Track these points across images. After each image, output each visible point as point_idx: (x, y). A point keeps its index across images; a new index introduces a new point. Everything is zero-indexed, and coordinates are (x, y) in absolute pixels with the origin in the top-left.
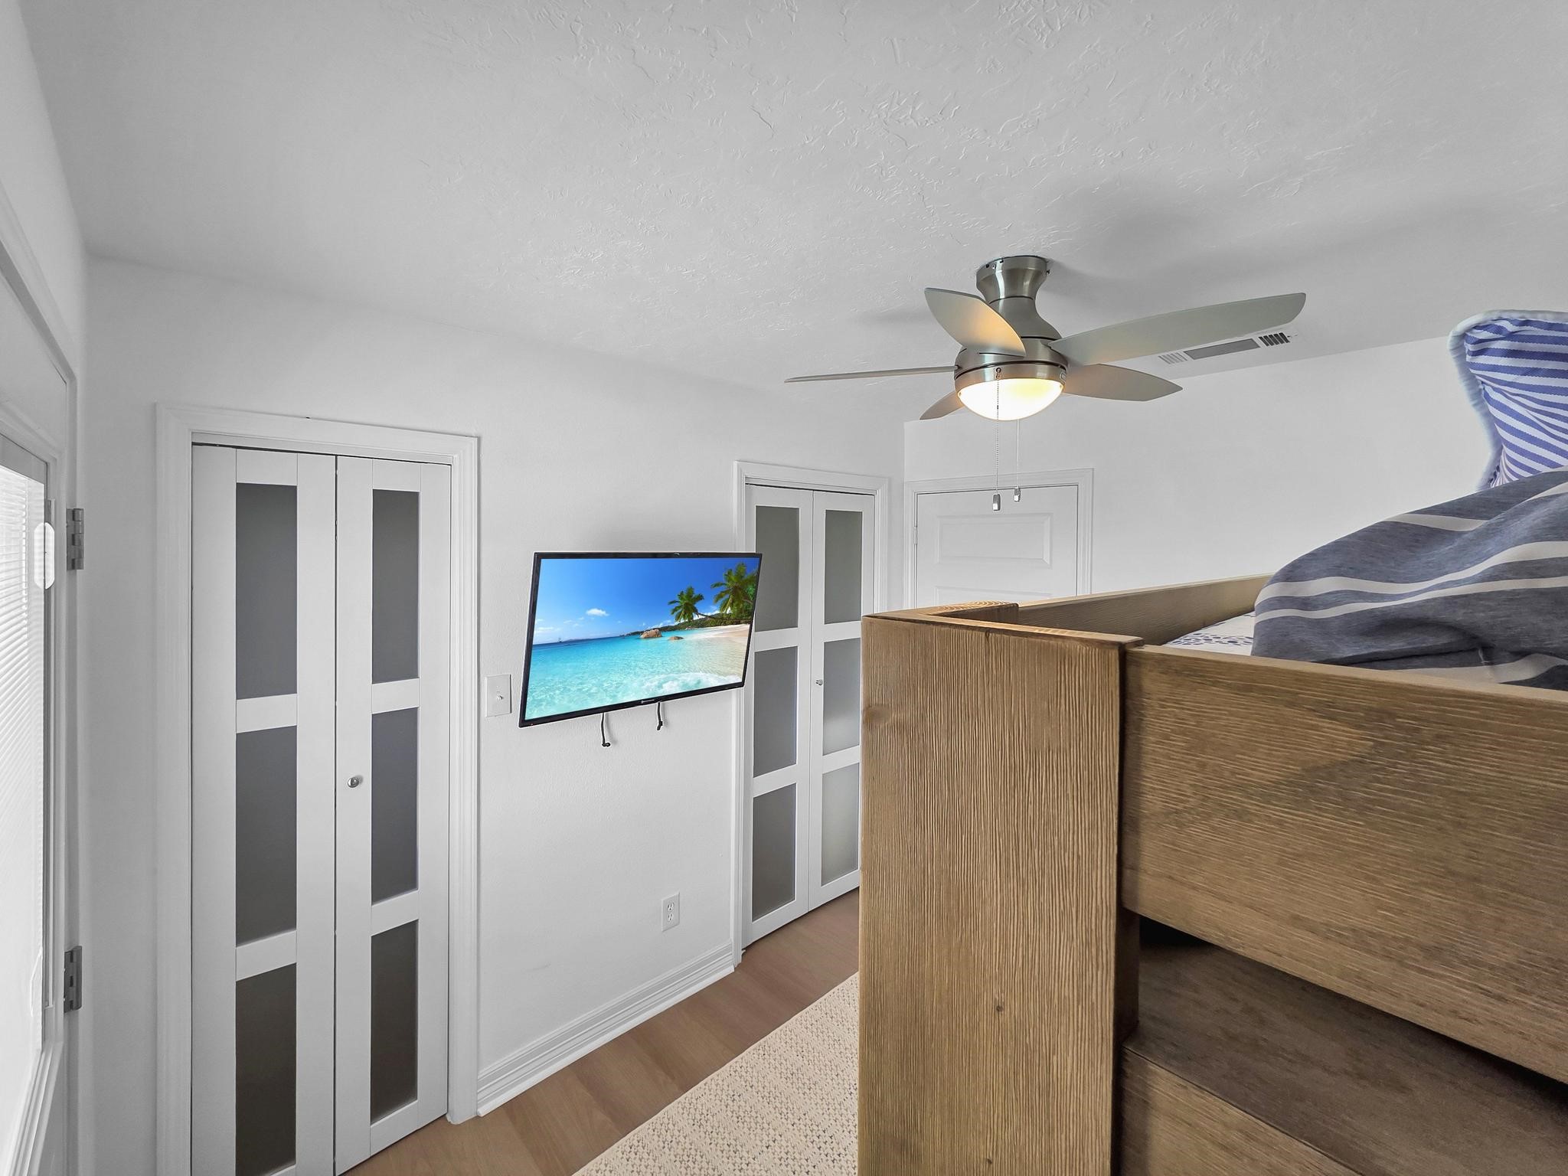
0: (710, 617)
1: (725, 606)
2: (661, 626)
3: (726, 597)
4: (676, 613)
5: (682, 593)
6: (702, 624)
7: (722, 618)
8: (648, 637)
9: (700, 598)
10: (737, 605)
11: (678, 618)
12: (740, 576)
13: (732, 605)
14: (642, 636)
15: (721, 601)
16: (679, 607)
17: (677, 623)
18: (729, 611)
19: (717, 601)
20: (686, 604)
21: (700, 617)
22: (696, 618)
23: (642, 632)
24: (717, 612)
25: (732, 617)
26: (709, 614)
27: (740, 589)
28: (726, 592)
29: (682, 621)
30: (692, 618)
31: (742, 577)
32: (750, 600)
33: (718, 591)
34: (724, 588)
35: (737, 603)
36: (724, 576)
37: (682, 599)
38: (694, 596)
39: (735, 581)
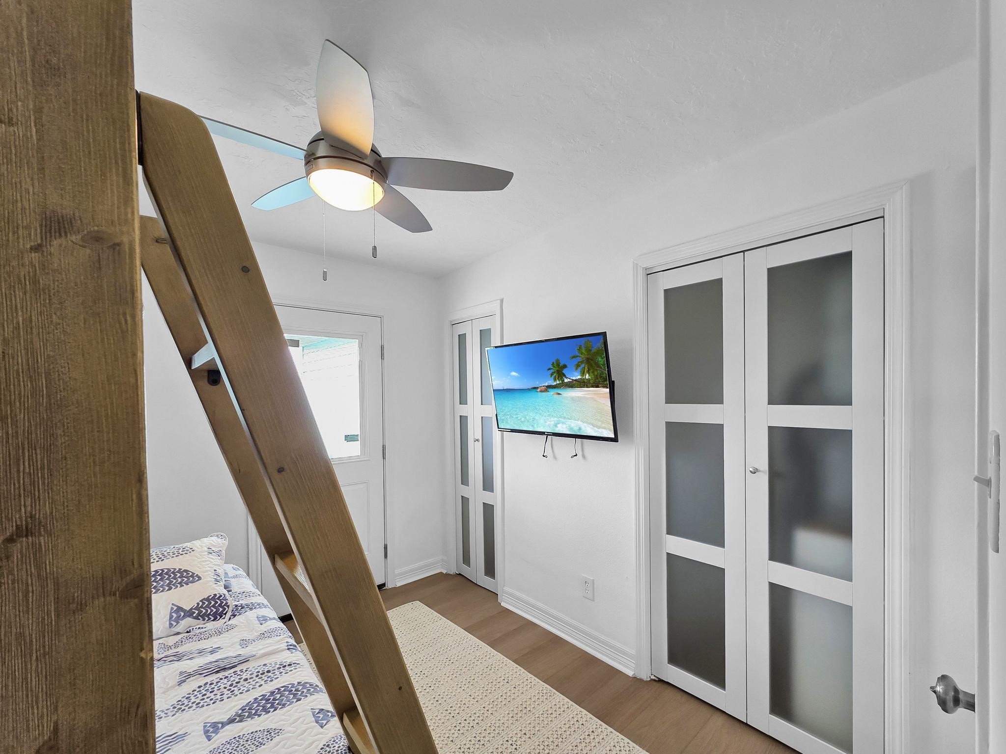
0: (575, 380)
1: (583, 373)
2: (546, 384)
3: (583, 366)
4: (553, 377)
5: (553, 363)
6: (572, 385)
7: (584, 382)
8: (541, 391)
9: (565, 366)
10: (593, 372)
11: (555, 380)
12: (589, 350)
13: (588, 372)
14: (538, 390)
15: (579, 369)
16: (554, 372)
17: (555, 383)
18: (587, 376)
19: (577, 369)
20: (557, 370)
21: (569, 380)
22: (566, 380)
23: (538, 388)
24: (579, 377)
25: (591, 382)
26: (574, 378)
27: (592, 360)
28: (582, 362)
29: (558, 382)
30: (564, 381)
31: (591, 350)
32: (601, 368)
33: (576, 361)
34: (579, 359)
35: (592, 370)
36: (577, 351)
37: (554, 367)
38: (561, 365)
39: (586, 354)
